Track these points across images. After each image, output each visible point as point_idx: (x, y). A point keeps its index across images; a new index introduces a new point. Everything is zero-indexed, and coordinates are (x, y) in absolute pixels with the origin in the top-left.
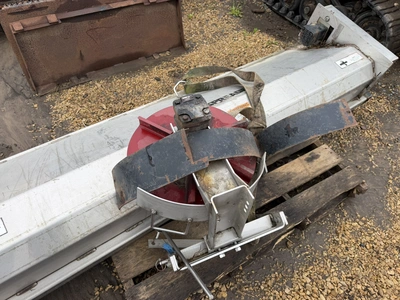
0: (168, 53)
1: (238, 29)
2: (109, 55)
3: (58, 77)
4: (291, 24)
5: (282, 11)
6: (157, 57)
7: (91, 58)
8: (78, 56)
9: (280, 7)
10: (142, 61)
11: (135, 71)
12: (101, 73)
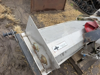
0: (60, 11)
1: (73, 9)
2: (49, 8)
3: (37, 10)
4: (83, 10)
5: (81, 7)
6: (58, 11)
7: (46, 7)
8: (43, 6)
9: (81, 6)
10: (55, 11)
11: (54, 13)
12: (47, 11)
